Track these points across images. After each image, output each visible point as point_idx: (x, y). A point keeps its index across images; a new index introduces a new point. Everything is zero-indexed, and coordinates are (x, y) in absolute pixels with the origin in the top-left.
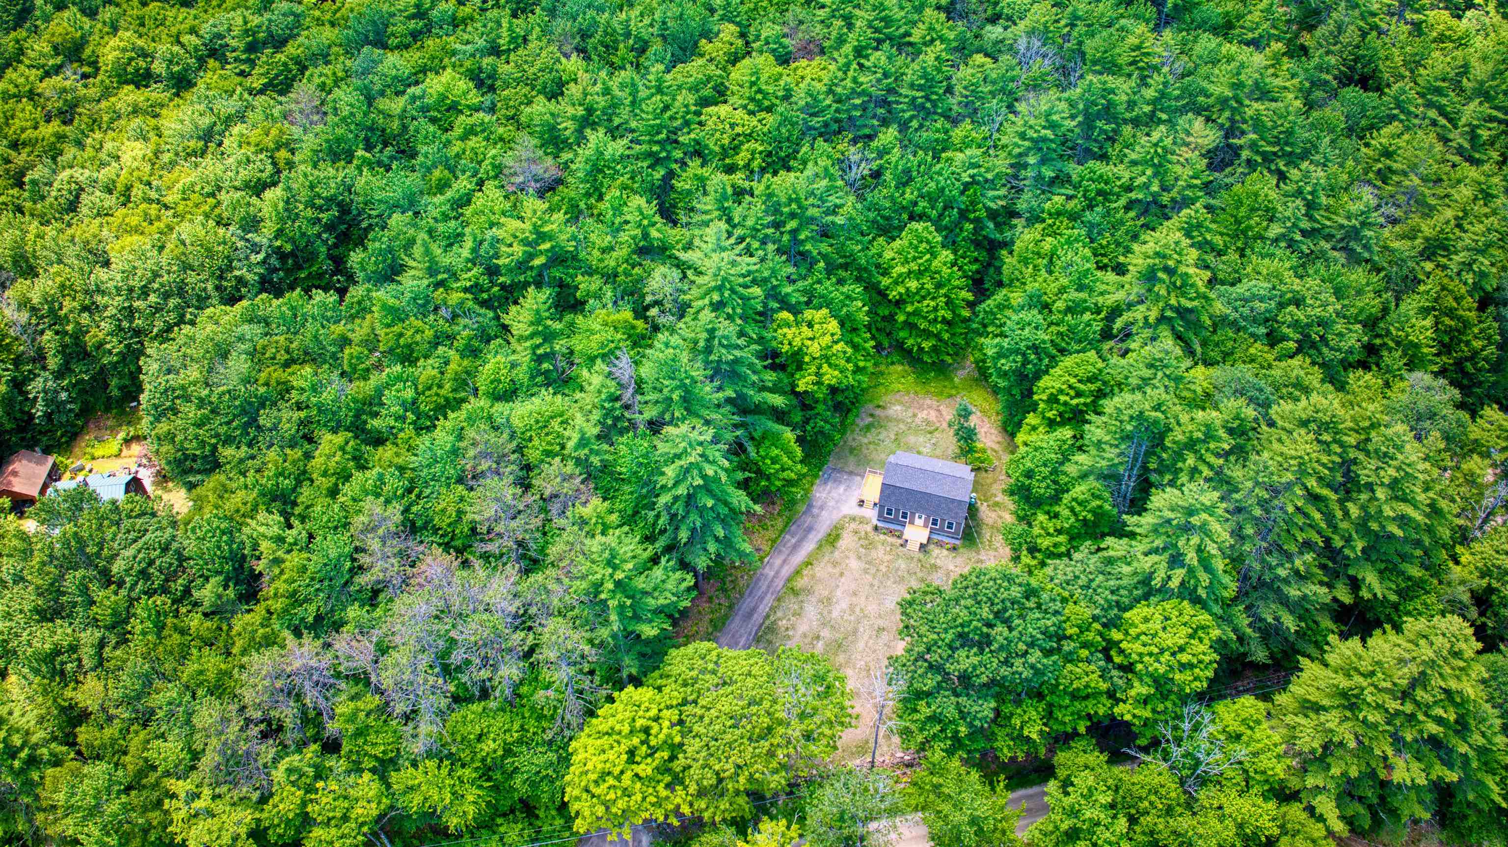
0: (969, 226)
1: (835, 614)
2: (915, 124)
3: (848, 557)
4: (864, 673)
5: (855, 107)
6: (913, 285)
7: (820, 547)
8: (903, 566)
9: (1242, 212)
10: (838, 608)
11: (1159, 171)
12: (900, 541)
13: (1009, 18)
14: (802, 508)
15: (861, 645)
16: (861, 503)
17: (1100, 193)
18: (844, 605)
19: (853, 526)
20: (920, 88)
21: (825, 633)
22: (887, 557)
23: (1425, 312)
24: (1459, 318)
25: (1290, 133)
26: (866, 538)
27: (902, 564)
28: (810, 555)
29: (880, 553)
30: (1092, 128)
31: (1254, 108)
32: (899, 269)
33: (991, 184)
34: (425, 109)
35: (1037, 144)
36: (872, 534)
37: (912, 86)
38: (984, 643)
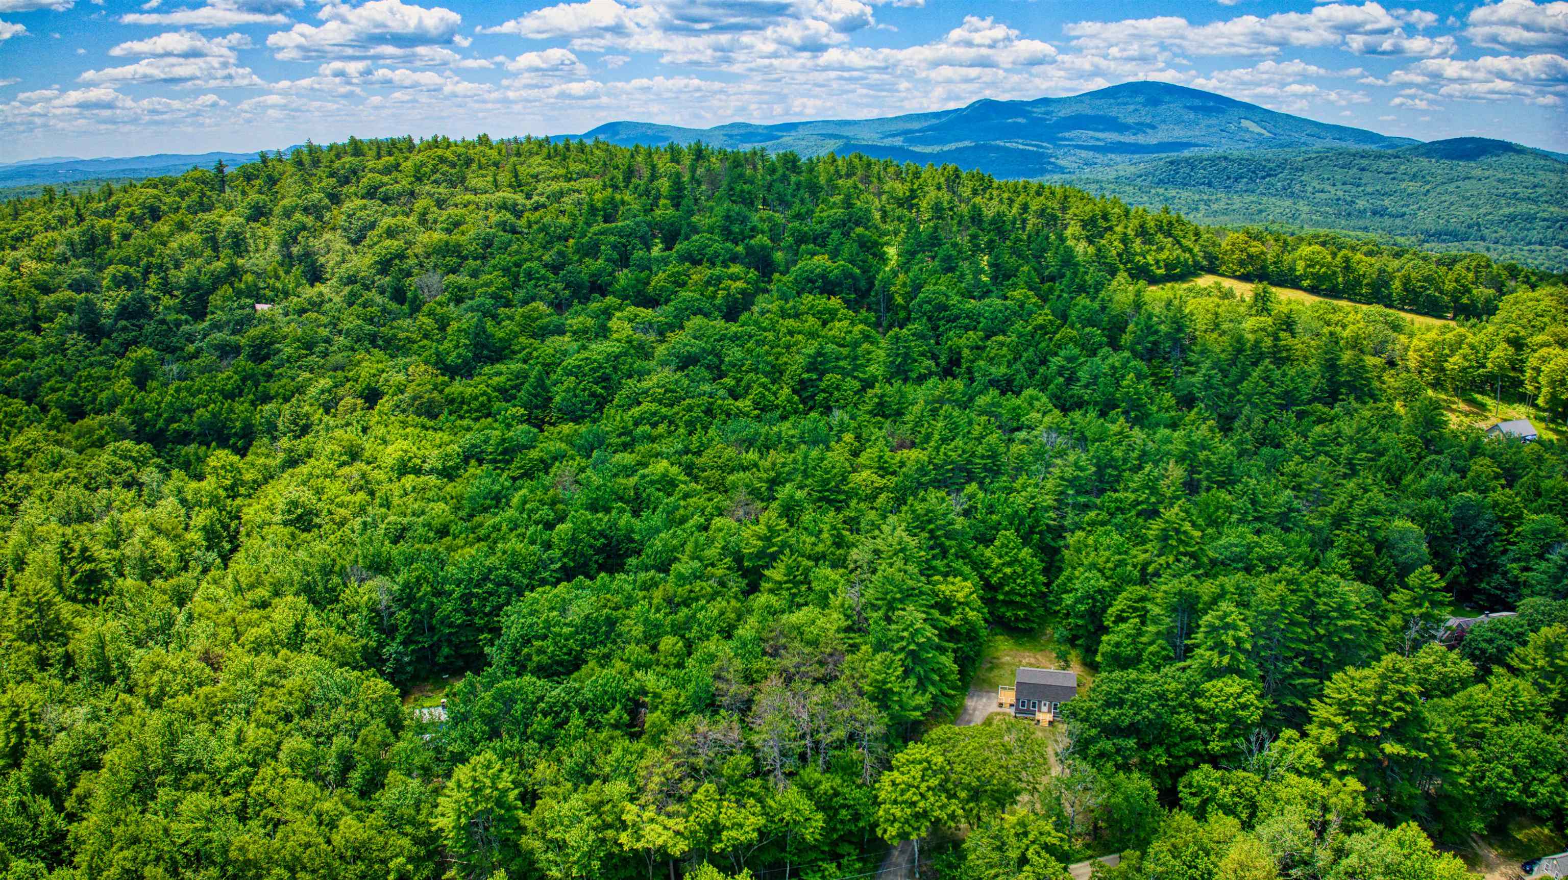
0: (1036, 537)
2: (988, 480)
5: (948, 471)
6: (1008, 570)
9: (1212, 508)
11: (1154, 490)
12: (1034, 722)
13: (1029, 427)
14: (960, 711)
16: (1001, 705)
17: (1118, 509)
19: (999, 718)
20: (989, 457)
23: (1343, 557)
24: (1365, 557)
25: (1230, 467)
30: (1103, 476)
31: (1202, 455)
32: (997, 561)
33: (1046, 509)
34: (652, 483)
35: (1072, 482)
36: (1014, 721)
37: (983, 457)
38: (1121, 703)
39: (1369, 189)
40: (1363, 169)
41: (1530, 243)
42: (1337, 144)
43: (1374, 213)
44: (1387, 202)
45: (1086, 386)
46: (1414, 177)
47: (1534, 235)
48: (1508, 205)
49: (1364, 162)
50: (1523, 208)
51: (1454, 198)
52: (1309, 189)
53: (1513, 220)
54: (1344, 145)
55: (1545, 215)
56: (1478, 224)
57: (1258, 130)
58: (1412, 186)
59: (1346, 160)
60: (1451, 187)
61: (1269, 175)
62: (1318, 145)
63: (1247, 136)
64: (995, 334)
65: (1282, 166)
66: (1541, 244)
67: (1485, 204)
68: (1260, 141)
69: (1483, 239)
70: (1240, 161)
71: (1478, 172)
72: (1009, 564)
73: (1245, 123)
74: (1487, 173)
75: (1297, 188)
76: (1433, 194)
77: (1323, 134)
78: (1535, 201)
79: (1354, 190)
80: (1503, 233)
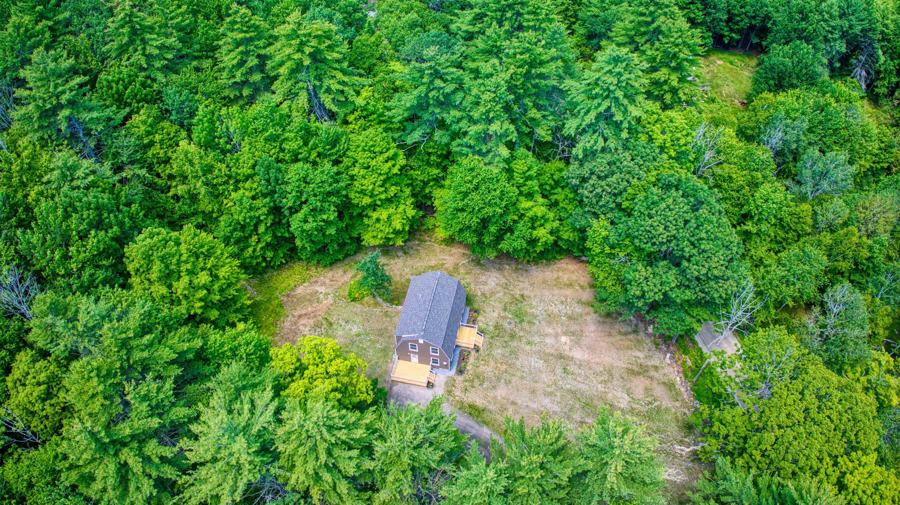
1: (557, 408)
3: (495, 397)
4: (609, 385)
7: (486, 423)
8: (499, 351)
10: (549, 406)
12: (473, 353)
15: (583, 387)
18: (546, 401)
19: (458, 393)
21: (577, 416)
22: (492, 363)
26: (472, 381)
27: (498, 352)
28: (496, 431)
29: (488, 370)
36: (466, 376)
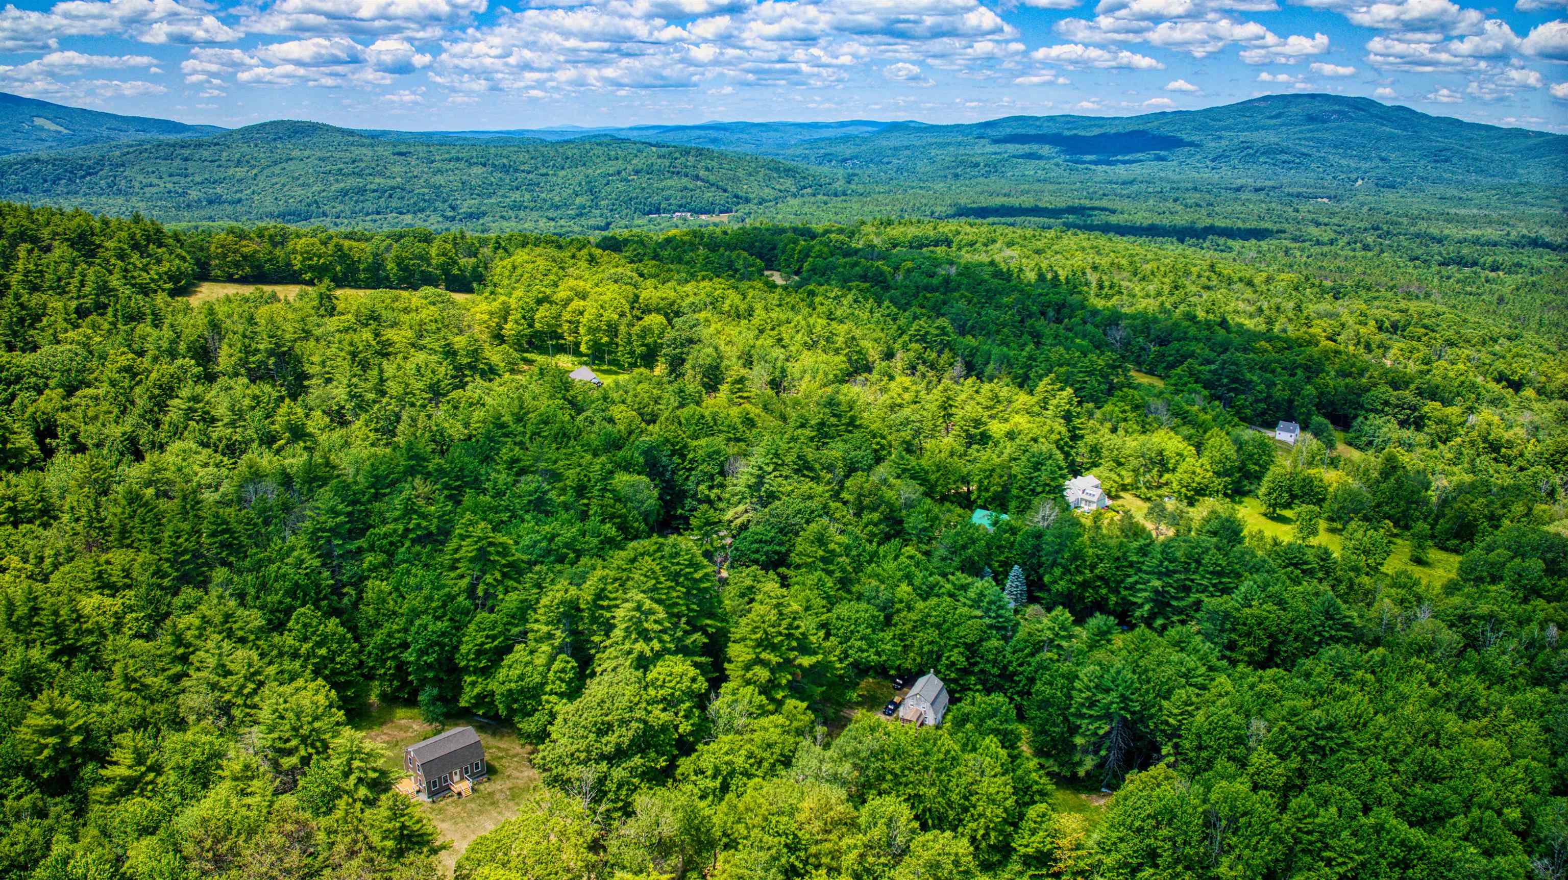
0: (325, 603)
39: (198, 179)
40: (186, 159)
41: (368, 214)
42: (141, 136)
43: (211, 202)
44: (219, 190)
45: (232, 424)
46: (239, 163)
47: (370, 206)
48: (337, 181)
49: (186, 152)
50: (351, 182)
51: (283, 180)
52: (137, 184)
53: (346, 194)
54: (148, 136)
55: (373, 187)
56: (316, 202)
57: (54, 127)
58: (240, 172)
59: (169, 151)
60: (277, 170)
61: (90, 174)
62: (124, 139)
63: (44, 135)
64: (77, 389)
65: (100, 162)
66: (378, 213)
67: (315, 182)
68: (59, 139)
69: (325, 214)
70: (54, 162)
71: (296, 153)
72: (319, 644)
73: (38, 121)
74: (306, 153)
75: (123, 184)
76: (261, 178)
77: (124, 127)
78: (360, 175)
79: (183, 180)
80: (340, 207)
